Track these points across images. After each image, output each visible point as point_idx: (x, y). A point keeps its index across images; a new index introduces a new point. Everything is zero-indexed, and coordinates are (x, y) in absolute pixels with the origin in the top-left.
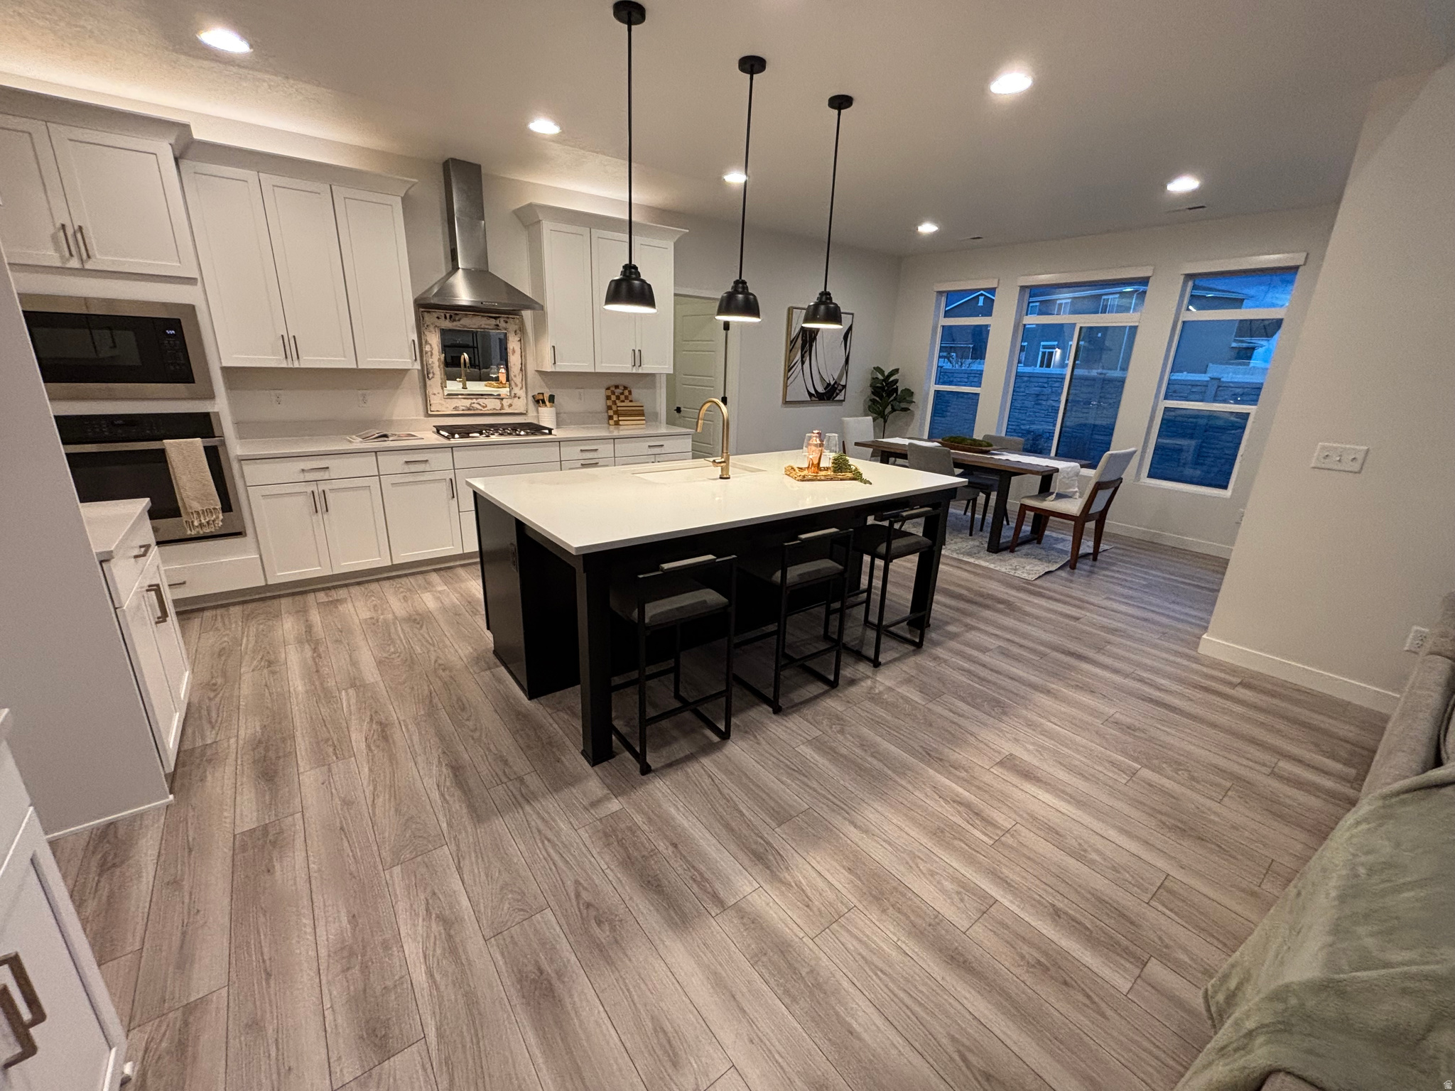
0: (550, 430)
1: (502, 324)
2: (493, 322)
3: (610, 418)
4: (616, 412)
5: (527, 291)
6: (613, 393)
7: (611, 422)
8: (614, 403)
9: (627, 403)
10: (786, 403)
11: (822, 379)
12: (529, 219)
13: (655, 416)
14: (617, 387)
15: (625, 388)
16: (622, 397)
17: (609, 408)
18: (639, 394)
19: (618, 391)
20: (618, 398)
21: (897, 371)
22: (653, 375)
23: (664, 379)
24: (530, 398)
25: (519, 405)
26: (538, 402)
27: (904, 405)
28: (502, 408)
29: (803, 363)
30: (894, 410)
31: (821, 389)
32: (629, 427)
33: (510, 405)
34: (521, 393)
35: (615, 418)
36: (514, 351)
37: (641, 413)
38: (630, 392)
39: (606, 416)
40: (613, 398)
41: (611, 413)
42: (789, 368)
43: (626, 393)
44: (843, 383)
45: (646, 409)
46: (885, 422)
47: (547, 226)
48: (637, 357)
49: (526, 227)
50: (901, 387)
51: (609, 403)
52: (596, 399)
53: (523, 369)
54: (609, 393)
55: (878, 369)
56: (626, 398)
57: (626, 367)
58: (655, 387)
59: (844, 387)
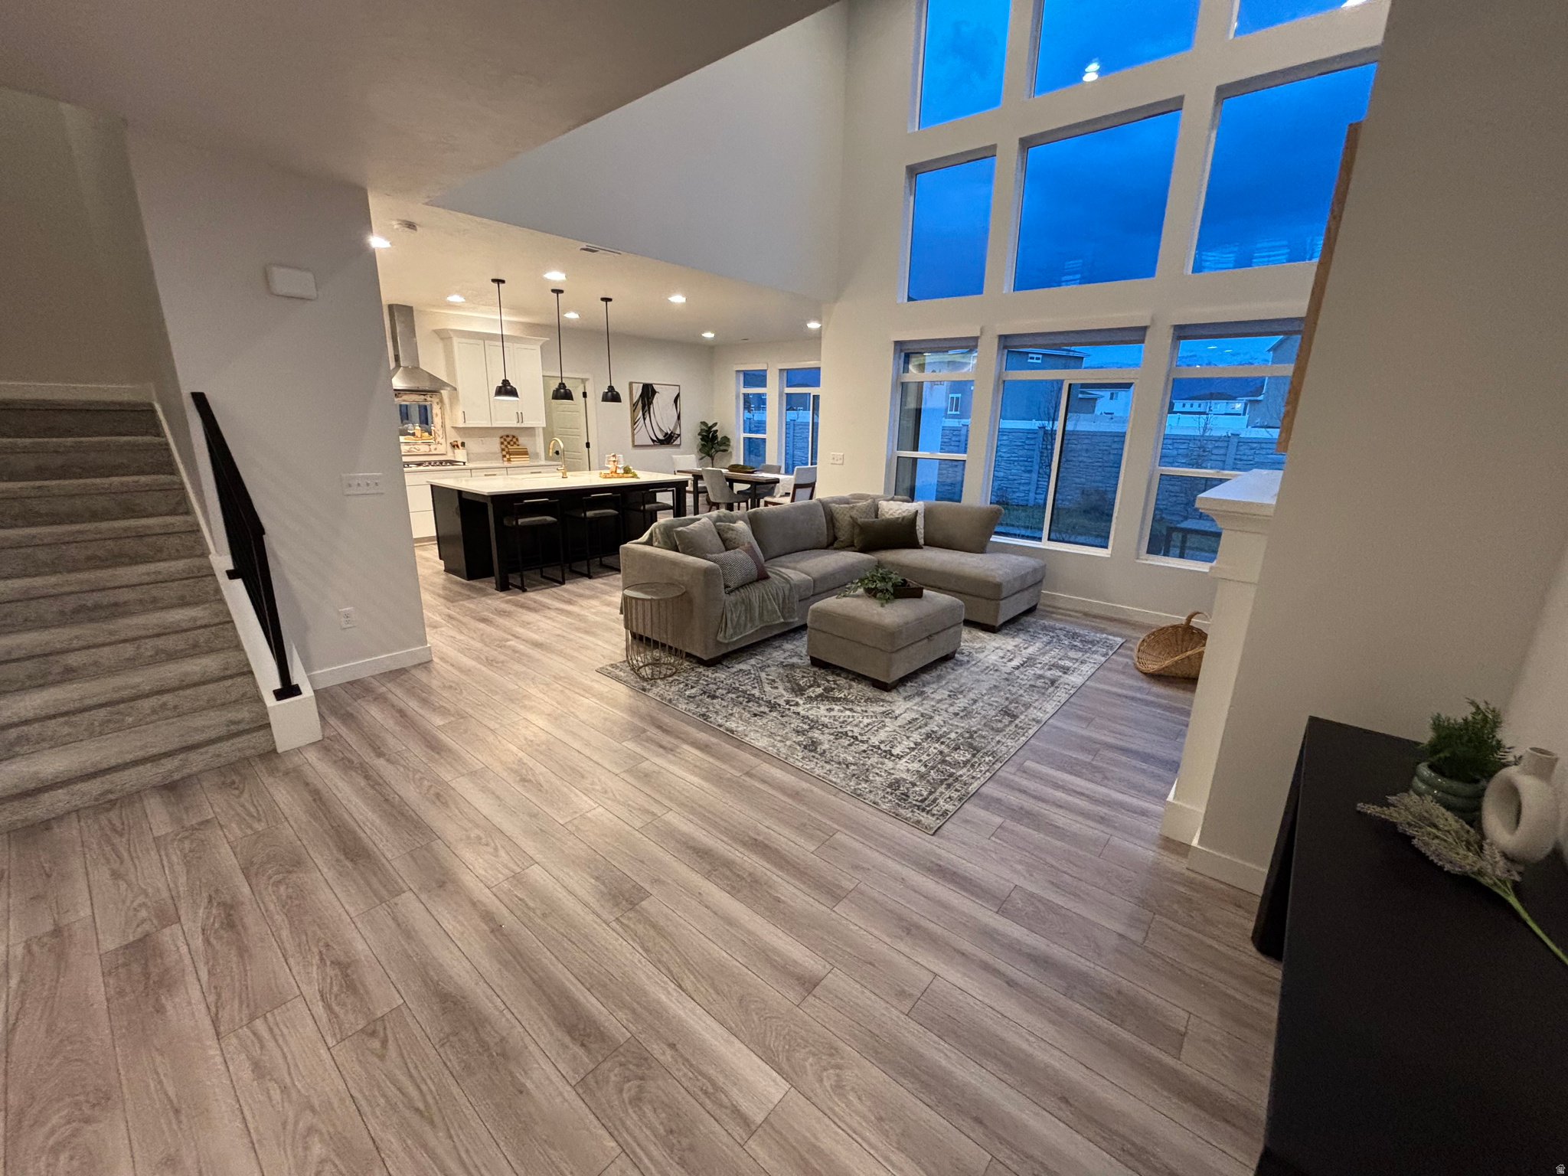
0: (464, 463)
1: (429, 399)
2: (423, 397)
3: (504, 456)
4: (507, 453)
5: (445, 379)
6: (505, 440)
7: (505, 459)
8: (506, 446)
9: (515, 447)
10: (635, 446)
11: (661, 429)
12: (444, 336)
13: (537, 456)
14: (508, 436)
15: (514, 437)
16: (512, 443)
17: (503, 450)
18: (523, 441)
19: (508, 439)
20: (509, 443)
21: (715, 424)
22: (534, 428)
23: (541, 430)
24: (449, 444)
25: (441, 449)
26: (454, 446)
27: (722, 448)
28: (430, 451)
29: (644, 419)
30: (717, 451)
31: (661, 437)
32: (517, 461)
33: (436, 449)
34: (443, 441)
35: (508, 456)
36: (437, 415)
37: (526, 453)
38: (517, 440)
39: (501, 455)
40: (506, 443)
41: (504, 453)
42: (634, 423)
43: (514, 440)
44: (678, 432)
45: (530, 450)
46: (713, 460)
47: (456, 341)
48: (520, 417)
49: (442, 339)
50: (720, 435)
51: (503, 447)
52: (494, 445)
53: (443, 426)
54: (502, 440)
55: (704, 423)
56: (515, 443)
57: (513, 423)
58: (535, 436)
59: (679, 435)
